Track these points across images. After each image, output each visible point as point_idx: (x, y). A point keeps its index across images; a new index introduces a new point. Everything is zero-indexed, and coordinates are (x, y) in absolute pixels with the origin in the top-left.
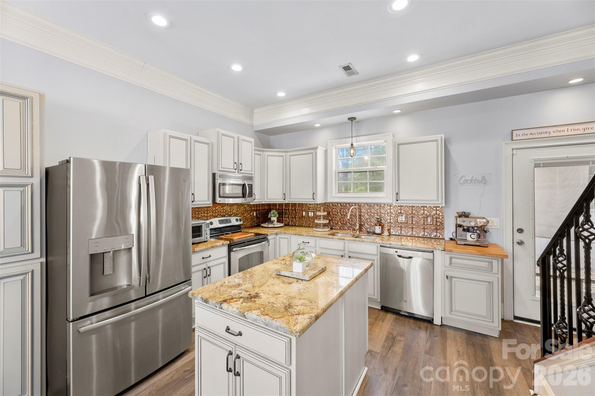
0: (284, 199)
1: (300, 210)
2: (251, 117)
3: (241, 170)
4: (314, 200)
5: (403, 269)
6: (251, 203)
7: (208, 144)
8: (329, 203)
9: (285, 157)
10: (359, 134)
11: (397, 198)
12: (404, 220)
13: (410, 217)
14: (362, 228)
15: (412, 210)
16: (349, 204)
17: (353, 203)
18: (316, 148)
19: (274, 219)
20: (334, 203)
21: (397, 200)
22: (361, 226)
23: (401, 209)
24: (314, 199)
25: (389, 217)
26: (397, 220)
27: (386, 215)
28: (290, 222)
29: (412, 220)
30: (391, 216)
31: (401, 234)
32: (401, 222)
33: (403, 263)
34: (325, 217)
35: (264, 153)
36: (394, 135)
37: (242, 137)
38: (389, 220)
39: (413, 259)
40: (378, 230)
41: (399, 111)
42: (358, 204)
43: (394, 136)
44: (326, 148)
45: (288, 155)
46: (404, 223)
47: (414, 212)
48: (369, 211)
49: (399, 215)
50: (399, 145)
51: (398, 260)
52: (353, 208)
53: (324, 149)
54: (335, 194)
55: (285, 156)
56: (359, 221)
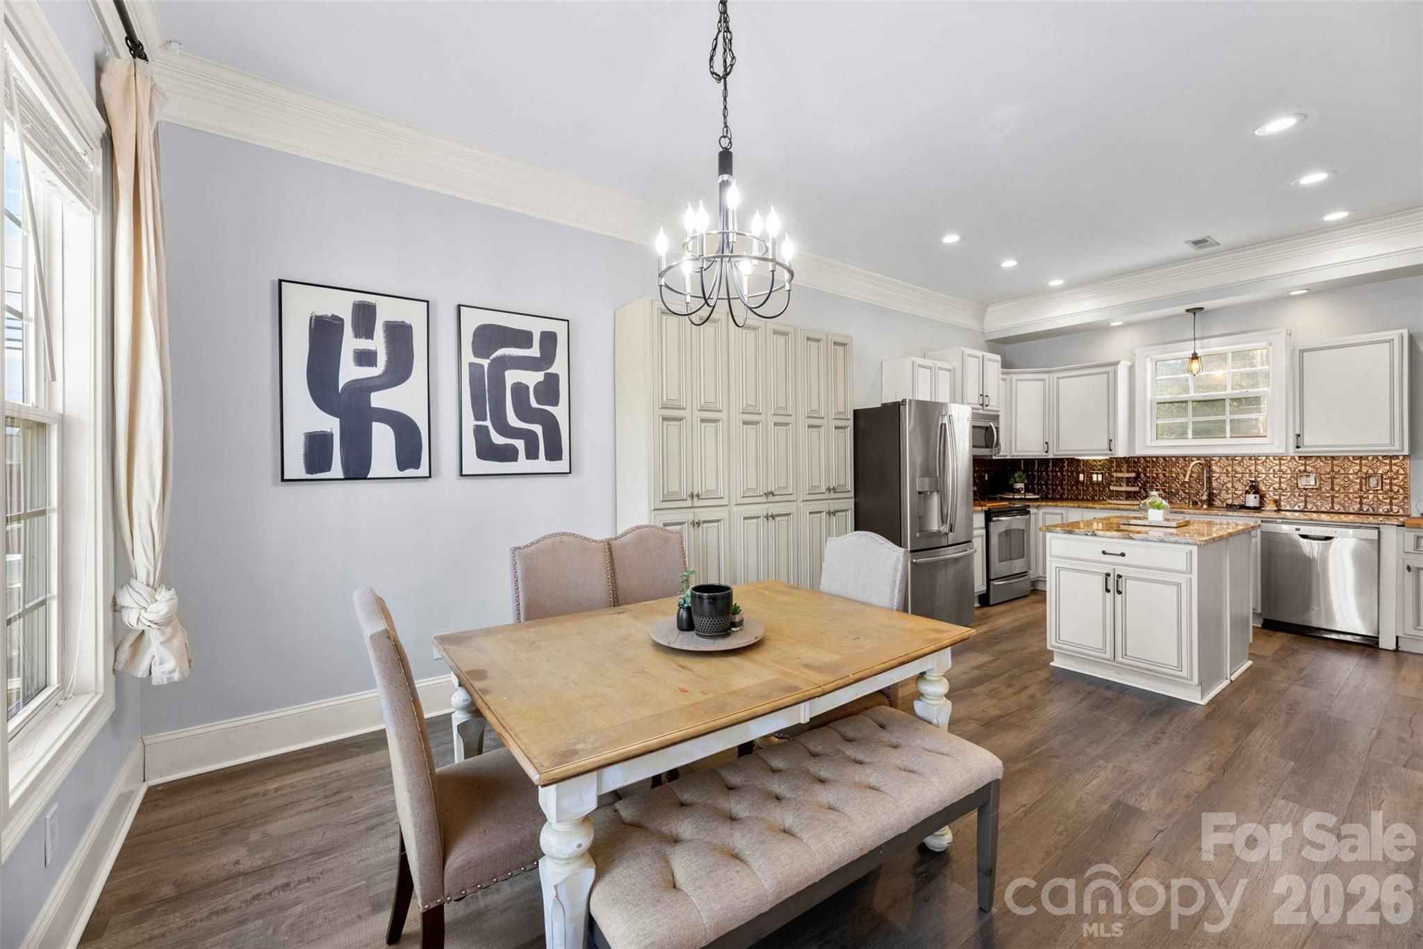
0: (1047, 452)
1: (1072, 472)
2: (981, 319)
3: (987, 406)
4: (1110, 452)
5: (1311, 558)
6: (994, 458)
7: (930, 368)
8: (1138, 458)
9: (1047, 381)
10: (1206, 335)
11: (1297, 443)
12: (1313, 483)
13: (1328, 478)
14: (1213, 500)
15: (1333, 465)
16: (1184, 457)
17: (1192, 457)
18: (1116, 364)
19: (1020, 486)
20: (1150, 457)
21: (1298, 447)
22: (1211, 495)
23: (1305, 465)
24: (1110, 450)
25: (1277, 480)
26: (1297, 484)
27: (1271, 476)
28: (1050, 492)
29: (1332, 483)
30: (1281, 477)
31: (1306, 510)
32: (1306, 487)
33: (1311, 548)
34: (1129, 481)
35: (1010, 376)
36: (1289, 332)
37: (969, 351)
38: (1278, 485)
39: (1334, 542)
40: (1252, 500)
41: (1306, 291)
42: (1205, 457)
43: (1290, 334)
44: (1130, 361)
45: (1053, 377)
46: (1313, 489)
47: (1336, 469)
48: (1230, 469)
49: (1301, 476)
50: (1303, 352)
51: (1299, 542)
52: (1194, 466)
53: (1129, 363)
54: (1151, 441)
55: (1047, 379)
56: (1207, 488)
